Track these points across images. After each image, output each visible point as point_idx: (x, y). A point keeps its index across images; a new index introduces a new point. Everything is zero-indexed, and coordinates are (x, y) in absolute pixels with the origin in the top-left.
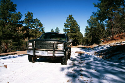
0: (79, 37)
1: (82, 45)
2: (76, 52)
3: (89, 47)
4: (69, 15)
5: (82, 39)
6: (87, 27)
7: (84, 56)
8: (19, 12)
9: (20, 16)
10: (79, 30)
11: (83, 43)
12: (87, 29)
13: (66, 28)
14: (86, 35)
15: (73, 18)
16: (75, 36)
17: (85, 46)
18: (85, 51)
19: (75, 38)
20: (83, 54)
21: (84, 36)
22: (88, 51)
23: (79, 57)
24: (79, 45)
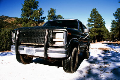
0: (104, 32)
1: (108, 41)
2: (100, 49)
3: (115, 43)
4: (93, 9)
5: (108, 34)
6: (113, 21)
7: (109, 54)
8: (40, 8)
9: (42, 12)
10: (104, 25)
11: (109, 38)
12: (113, 23)
13: (90, 23)
14: (112, 29)
15: (97, 11)
16: (100, 31)
17: (111, 42)
18: (111, 47)
19: (100, 34)
20: (108, 51)
21: (110, 31)
22: (115, 48)
23: (103, 55)
24: (104, 41)
